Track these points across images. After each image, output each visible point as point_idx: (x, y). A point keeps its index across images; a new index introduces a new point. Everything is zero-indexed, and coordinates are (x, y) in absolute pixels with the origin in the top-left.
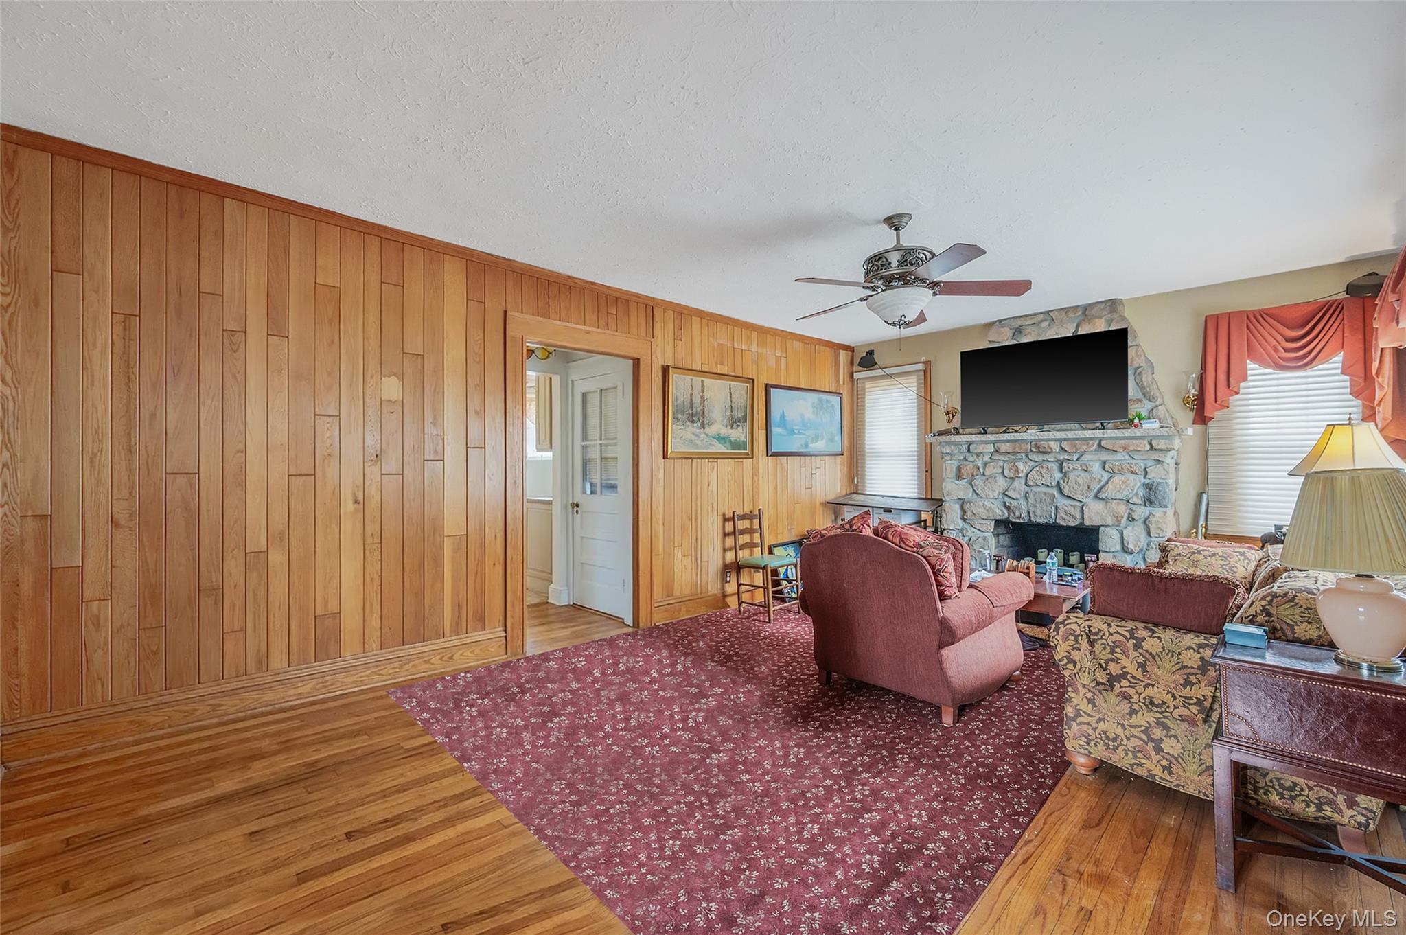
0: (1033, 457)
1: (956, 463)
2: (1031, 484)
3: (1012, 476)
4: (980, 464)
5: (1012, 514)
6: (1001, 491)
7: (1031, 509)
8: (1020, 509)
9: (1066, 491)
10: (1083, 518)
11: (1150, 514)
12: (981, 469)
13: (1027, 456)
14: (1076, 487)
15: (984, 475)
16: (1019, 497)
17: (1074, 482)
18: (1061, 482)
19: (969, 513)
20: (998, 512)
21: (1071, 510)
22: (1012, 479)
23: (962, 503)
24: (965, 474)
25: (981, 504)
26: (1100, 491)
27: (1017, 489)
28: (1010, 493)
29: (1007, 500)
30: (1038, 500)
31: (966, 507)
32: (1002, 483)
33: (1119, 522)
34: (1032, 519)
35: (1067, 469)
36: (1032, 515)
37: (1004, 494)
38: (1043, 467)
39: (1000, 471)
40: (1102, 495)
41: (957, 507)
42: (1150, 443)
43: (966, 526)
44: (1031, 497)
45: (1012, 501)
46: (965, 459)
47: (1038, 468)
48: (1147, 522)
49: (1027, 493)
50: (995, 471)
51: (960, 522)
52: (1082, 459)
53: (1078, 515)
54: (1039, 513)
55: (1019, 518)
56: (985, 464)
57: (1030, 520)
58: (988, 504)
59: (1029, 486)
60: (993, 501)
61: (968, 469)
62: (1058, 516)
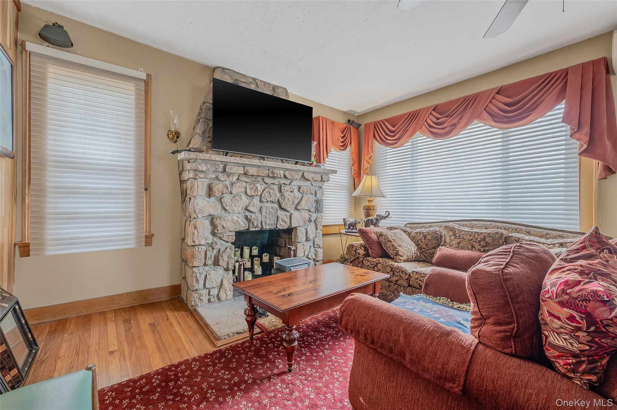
0: (267, 180)
1: (207, 182)
2: (264, 201)
3: (253, 194)
4: (227, 183)
5: (251, 225)
6: (244, 207)
7: (264, 219)
8: (257, 220)
9: (283, 206)
10: (291, 222)
11: (317, 217)
12: (229, 188)
13: (263, 180)
14: (288, 202)
15: (231, 193)
16: (256, 211)
17: (287, 199)
18: (280, 199)
19: (220, 228)
20: (242, 223)
21: (285, 218)
22: (252, 196)
23: (212, 220)
24: (216, 192)
25: (230, 218)
26: (298, 204)
27: (255, 205)
28: (250, 208)
29: (247, 213)
30: (268, 212)
31: (217, 222)
32: (245, 200)
33: (305, 223)
34: (264, 227)
35: (283, 190)
36: (263, 224)
37: (246, 209)
38: (271, 188)
39: (244, 190)
40: (299, 207)
41: (207, 223)
42: (322, 177)
43: (215, 239)
44: (264, 210)
45: (251, 214)
46: (217, 178)
47: (267, 189)
48: (316, 222)
49: (261, 207)
50: (240, 190)
51: (210, 236)
52: (292, 184)
53: (288, 221)
54: (268, 222)
55: (255, 227)
56: (232, 184)
57: (262, 228)
58: (235, 218)
59: (263, 202)
60: (238, 215)
61: (218, 188)
62: (278, 223)
